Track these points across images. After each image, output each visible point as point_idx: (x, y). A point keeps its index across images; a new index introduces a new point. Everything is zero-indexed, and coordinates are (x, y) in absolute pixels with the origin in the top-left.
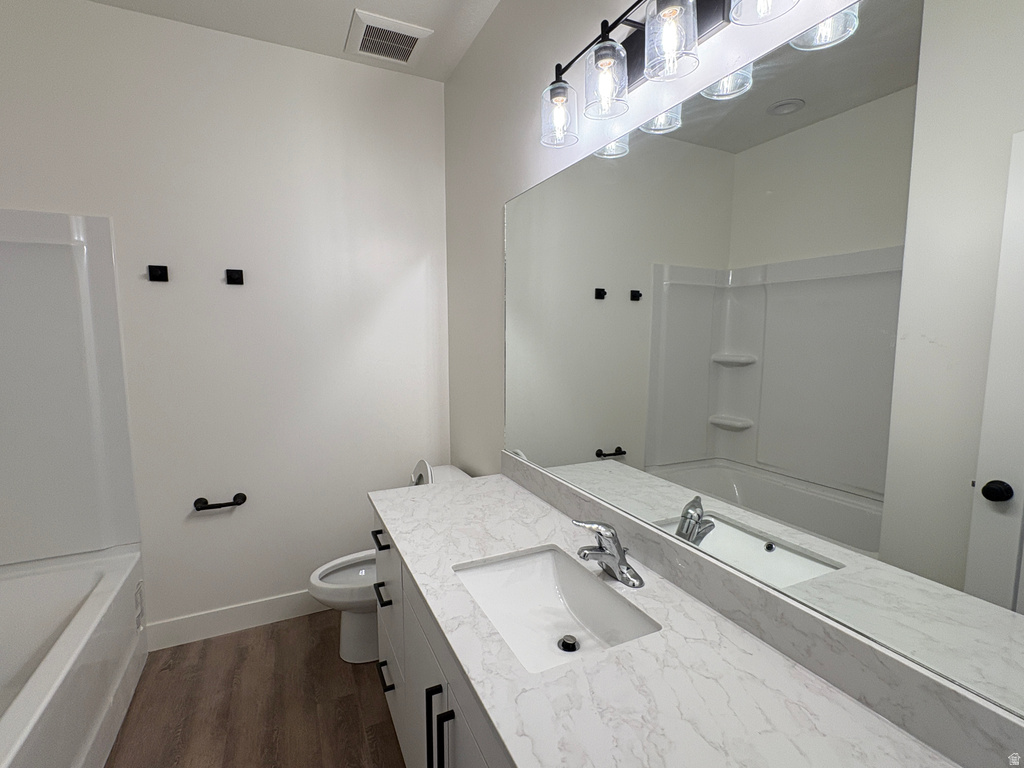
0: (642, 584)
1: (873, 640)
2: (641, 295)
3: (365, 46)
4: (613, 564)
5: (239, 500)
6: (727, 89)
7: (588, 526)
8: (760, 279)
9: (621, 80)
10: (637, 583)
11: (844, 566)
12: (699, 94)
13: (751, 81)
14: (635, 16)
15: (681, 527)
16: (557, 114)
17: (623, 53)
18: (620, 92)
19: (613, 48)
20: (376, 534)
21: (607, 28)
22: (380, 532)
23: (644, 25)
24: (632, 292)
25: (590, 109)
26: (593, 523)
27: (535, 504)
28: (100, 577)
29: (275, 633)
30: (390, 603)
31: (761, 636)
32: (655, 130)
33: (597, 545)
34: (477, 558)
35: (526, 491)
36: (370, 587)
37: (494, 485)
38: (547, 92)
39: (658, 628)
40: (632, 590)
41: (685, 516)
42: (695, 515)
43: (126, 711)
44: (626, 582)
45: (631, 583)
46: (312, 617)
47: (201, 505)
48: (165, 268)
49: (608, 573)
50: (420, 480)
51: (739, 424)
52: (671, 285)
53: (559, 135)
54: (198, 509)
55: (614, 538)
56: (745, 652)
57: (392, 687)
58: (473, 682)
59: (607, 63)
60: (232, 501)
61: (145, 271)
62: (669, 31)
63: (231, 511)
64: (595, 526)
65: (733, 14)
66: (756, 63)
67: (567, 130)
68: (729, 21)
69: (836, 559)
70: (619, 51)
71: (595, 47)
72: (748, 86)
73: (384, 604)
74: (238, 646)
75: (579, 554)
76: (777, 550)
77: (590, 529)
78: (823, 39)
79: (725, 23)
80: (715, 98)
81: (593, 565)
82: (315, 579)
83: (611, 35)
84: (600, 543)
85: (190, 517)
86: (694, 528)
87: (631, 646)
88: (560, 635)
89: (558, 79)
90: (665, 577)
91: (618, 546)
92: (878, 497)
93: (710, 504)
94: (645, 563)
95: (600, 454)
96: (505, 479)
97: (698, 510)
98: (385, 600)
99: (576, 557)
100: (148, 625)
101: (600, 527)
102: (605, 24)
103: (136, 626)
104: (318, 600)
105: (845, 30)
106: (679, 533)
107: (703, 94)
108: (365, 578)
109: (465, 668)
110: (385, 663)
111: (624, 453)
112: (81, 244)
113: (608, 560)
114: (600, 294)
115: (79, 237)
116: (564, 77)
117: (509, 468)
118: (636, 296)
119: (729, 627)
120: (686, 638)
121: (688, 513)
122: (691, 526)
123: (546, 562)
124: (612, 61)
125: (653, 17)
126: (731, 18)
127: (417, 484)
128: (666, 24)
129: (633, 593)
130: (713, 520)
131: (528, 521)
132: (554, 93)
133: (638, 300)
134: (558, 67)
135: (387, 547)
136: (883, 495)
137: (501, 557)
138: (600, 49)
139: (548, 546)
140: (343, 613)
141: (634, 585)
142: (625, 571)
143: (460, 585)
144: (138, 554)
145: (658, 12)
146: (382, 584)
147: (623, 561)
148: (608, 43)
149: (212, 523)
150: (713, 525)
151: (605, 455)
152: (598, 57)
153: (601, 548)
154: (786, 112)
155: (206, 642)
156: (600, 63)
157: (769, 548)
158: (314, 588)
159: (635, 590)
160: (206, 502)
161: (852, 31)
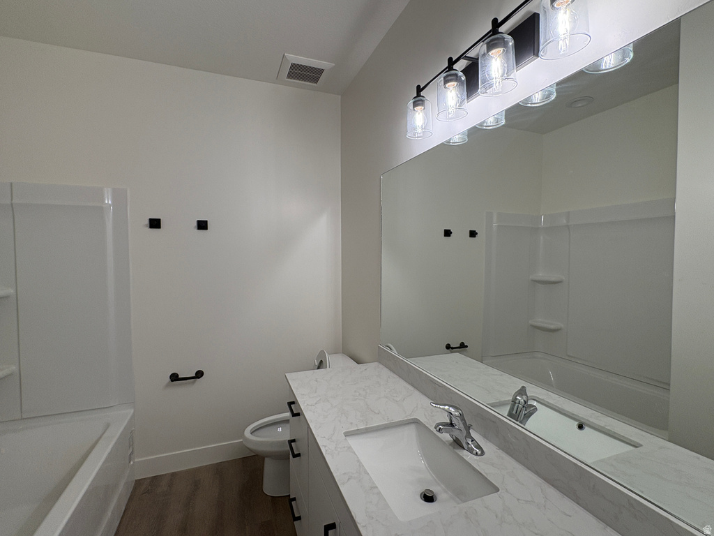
0: (483, 453)
1: (669, 513)
2: (477, 234)
3: (290, 76)
4: (461, 438)
5: (200, 375)
6: (537, 99)
7: (441, 407)
8: (565, 221)
9: (462, 95)
10: (479, 452)
11: (641, 445)
12: (518, 103)
13: (555, 94)
14: (472, 54)
15: (512, 409)
16: (418, 117)
17: (463, 78)
18: (461, 103)
19: (456, 75)
20: (290, 404)
21: (451, 63)
22: (293, 403)
23: (478, 59)
24: (470, 231)
25: (441, 115)
26: (445, 405)
27: (402, 386)
28: (108, 426)
29: (219, 470)
30: (299, 455)
31: (577, 500)
32: (486, 126)
33: (449, 421)
34: (362, 426)
35: (396, 376)
36: (285, 441)
37: (374, 372)
38: (411, 103)
39: (497, 490)
40: (476, 457)
41: (514, 401)
42: (522, 401)
43: (118, 522)
44: (471, 451)
45: (474, 452)
46: (244, 460)
47: (174, 377)
48: (160, 220)
49: (457, 443)
50: (321, 365)
51: (552, 327)
52: (498, 226)
53: (419, 131)
54: (172, 381)
55: (461, 416)
56: (565, 514)
57: (299, 518)
58: (359, 526)
59: (452, 85)
60: (194, 375)
61: (147, 222)
62: (495, 64)
63: (193, 383)
64: (447, 407)
65: (541, 53)
66: (558, 84)
67: (424, 128)
68: (538, 56)
69: (635, 439)
70: (460, 77)
71: (444, 75)
72: (553, 97)
73: (295, 456)
74: (193, 478)
75: (435, 428)
76: (586, 429)
77: (444, 409)
78: (608, 65)
79: (535, 57)
80: (529, 105)
81: (446, 437)
82: (247, 433)
83: (455, 67)
84: (451, 421)
85: (167, 386)
86: (521, 411)
87: (476, 503)
88: (422, 489)
89: (419, 95)
90: (500, 447)
91: (465, 423)
92: (665, 385)
93: (532, 390)
94: (485, 437)
95: (448, 347)
96: (381, 366)
97: (524, 397)
98: (296, 453)
99: (432, 429)
100: (136, 460)
101: (451, 408)
102: (450, 59)
103: (128, 461)
104: (248, 448)
105: (623, 59)
106: (510, 415)
107: (521, 103)
108: (282, 434)
109: (353, 514)
110: (294, 499)
111: (467, 347)
112: (110, 205)
113: (457, 434)
114: (448, 233)
115: (108, 201)
116: (422, 93)
117: (383, 358)
118: (473, 234)
119: (552, 492)
120: (518, 500)
121: (517, 399)
122: (519, 410)
123: (411, 431)
124: (456, 83)
125: (484, 55)
126: (540, 55)
127: (319, 368)
128: (494, 60)
129: (476, 460)
130: (535, 403)
131: (398, 399)
132: (415, 104)
133: (475, 237)
134: (419, 87)
135: (298, 414)
136: (669, 385)
137: (378, 426)
138: (447, 76)
139: (412, 419)
140: (266, 459)
141: (477, 453)
142: (470, 443)
143: (350, 447)
144: (132, 411)
145: (488, 52)
146: (294, 441)
147: (469, 435)
148: (453, 72)
149: (181, 390)
150: (536, 409)
151: (453, 348)
152: (446, 81)
153: (452, 425)
154: (580, 105)
155: (173, 474)
156: (447, 85)
157: (581, 427)
158: (246, 439)
159: (478, 458)
160: (178, 375)
161: (628, 60)
